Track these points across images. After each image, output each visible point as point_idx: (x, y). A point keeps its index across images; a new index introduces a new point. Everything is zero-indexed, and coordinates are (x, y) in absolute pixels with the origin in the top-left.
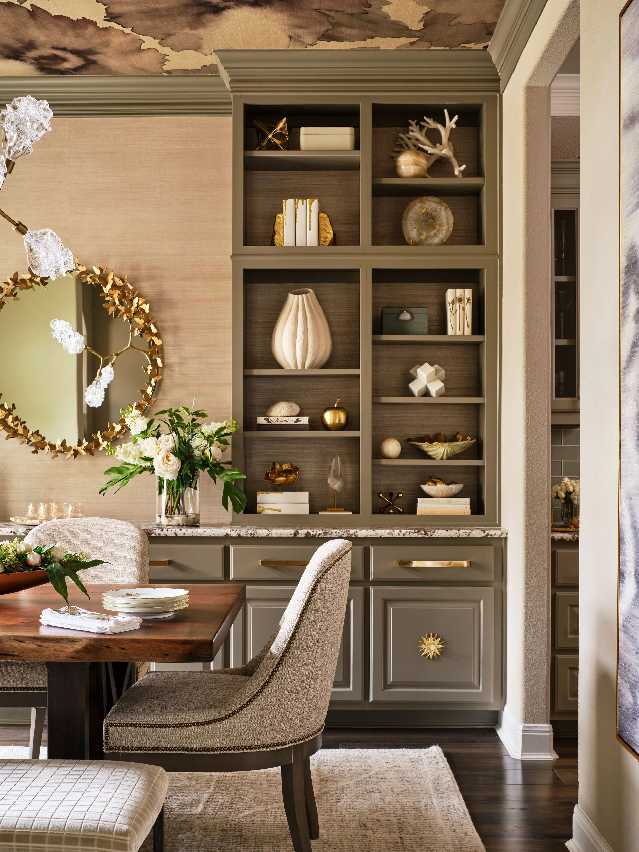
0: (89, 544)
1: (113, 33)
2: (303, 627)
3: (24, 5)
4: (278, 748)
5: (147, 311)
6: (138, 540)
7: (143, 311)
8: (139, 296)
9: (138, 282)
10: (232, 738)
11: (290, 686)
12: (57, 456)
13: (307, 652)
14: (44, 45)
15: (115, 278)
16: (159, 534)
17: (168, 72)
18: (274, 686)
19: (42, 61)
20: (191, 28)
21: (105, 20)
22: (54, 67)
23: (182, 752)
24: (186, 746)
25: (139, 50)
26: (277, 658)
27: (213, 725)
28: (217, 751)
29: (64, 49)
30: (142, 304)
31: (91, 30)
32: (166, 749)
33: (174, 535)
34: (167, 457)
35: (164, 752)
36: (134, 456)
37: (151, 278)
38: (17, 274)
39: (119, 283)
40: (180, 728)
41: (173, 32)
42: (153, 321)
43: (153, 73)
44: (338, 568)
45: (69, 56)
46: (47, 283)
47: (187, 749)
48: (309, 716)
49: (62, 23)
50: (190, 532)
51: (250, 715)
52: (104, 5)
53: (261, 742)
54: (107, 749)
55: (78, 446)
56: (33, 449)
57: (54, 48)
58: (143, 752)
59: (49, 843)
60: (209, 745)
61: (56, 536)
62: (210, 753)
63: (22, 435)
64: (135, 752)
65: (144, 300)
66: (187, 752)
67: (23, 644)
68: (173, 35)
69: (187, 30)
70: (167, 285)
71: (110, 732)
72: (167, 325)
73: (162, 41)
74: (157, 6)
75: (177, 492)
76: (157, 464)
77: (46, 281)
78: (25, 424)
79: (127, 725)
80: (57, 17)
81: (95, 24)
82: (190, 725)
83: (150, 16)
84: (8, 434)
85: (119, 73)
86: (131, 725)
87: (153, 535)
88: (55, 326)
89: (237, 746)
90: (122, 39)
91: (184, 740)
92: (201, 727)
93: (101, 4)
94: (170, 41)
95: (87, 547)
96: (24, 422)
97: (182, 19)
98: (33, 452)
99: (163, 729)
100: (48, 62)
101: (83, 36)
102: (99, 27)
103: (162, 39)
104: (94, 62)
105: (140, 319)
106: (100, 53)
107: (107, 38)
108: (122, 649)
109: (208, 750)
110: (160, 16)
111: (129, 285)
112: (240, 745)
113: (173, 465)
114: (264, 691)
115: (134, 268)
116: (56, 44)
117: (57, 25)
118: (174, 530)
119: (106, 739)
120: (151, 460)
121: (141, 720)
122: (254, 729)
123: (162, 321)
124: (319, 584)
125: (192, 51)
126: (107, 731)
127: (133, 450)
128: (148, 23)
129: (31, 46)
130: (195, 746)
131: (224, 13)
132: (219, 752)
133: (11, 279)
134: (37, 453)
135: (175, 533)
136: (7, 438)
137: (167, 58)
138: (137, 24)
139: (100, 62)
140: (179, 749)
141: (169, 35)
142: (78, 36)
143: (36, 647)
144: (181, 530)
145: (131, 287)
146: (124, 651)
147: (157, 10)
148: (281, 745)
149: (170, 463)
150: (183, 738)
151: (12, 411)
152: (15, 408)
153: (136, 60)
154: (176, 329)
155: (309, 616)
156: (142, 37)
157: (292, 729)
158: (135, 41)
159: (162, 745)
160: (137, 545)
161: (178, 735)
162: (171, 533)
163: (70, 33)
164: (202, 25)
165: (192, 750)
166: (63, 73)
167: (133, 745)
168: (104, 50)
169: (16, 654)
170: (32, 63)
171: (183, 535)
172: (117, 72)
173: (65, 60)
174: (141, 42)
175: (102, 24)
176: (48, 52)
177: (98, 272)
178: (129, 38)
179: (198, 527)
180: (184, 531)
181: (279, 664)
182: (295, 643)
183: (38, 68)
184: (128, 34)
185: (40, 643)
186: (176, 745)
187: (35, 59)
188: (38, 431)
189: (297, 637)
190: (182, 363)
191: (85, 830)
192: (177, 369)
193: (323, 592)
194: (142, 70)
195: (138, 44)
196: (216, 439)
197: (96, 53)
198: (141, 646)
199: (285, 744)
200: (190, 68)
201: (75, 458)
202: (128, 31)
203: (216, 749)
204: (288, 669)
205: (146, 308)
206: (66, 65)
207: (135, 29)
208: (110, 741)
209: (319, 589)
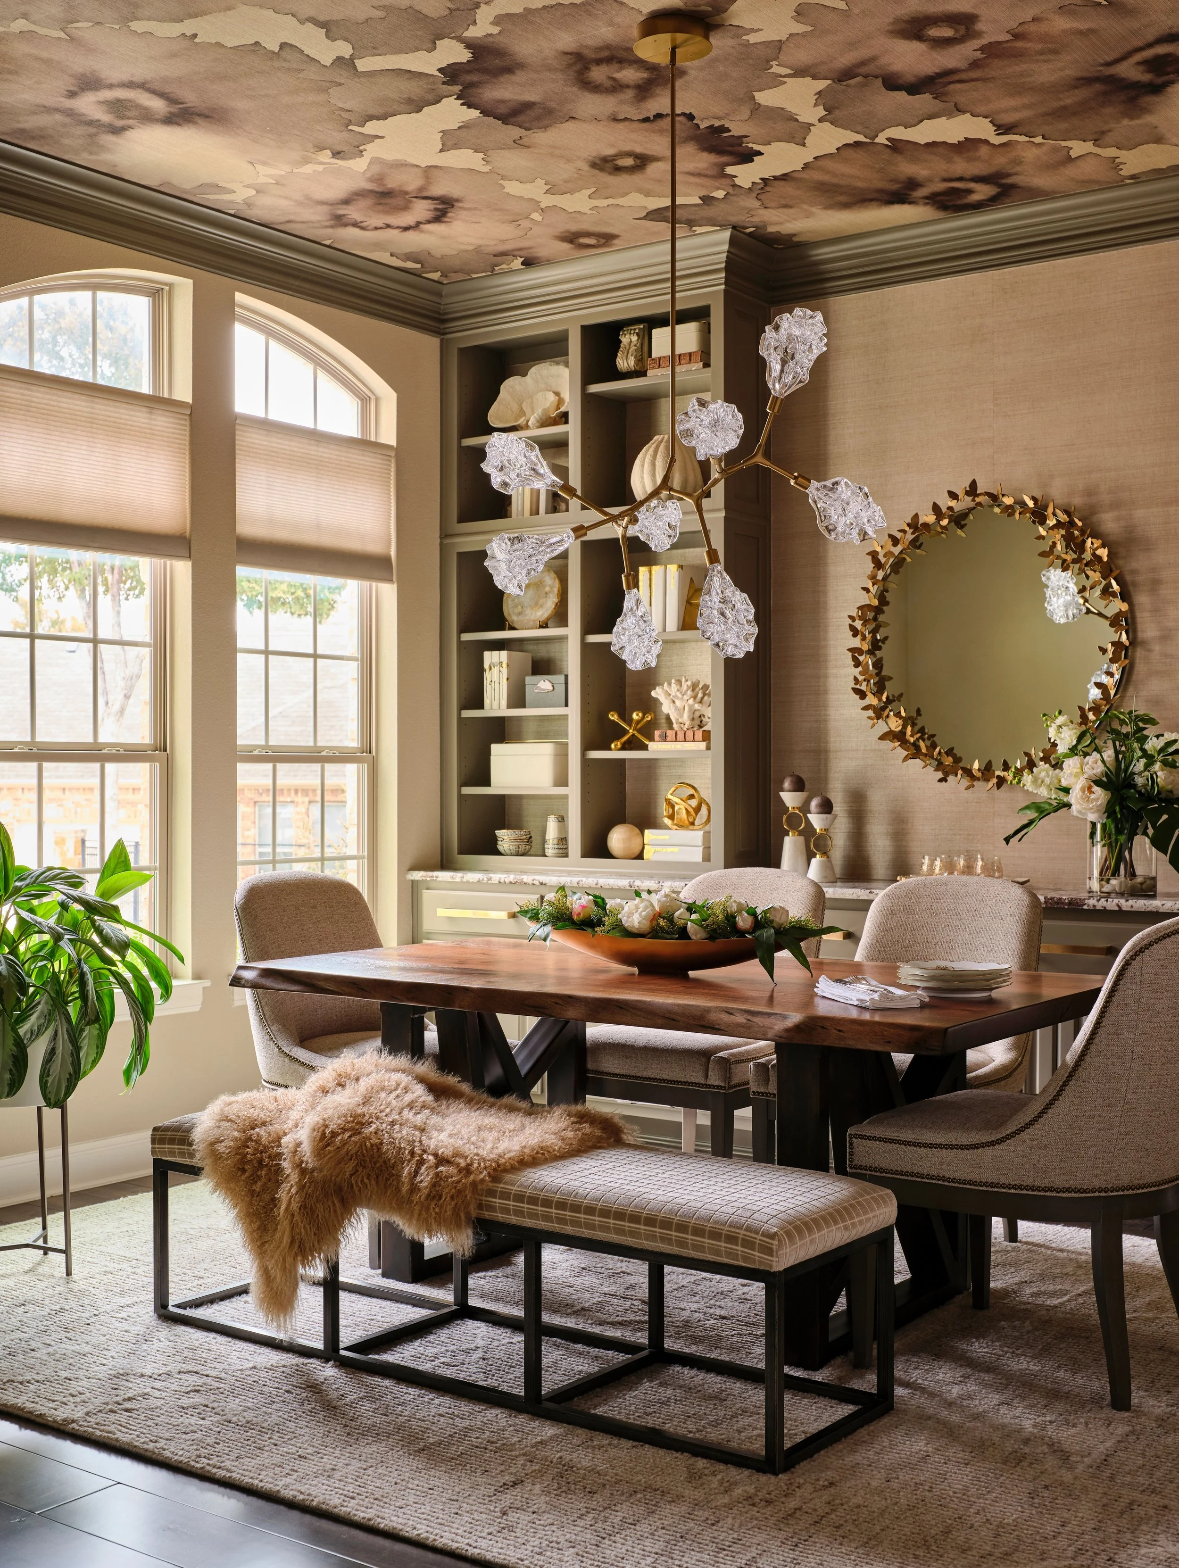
0: (957, 914)
1: (1019, 147)
2: (1104, 1027)
3: (877, 140)
4: (1073, 1195)
5: (1105, 559)
6: (1025, 909)
7: (1099, 558)
8: (1095, 535)
9: (1096, 514)
10: (1006, 1172)
11: (1087, 1108)
12: (973, 786)
13: (1113, 1063)
14: (930, 180)
15: (1057, 510)
16: (1094, 906)
17: (1132, 177)
18: (1062, 1105)
19: (938, 198)
20: (1132, 118)
21: (998, 134)
22: (959, 202)
23: (941, 1183)
24: (947, 1175)
25: (1069, 160)
26: (1068, 1067)
27: (980, 1150)
28: (987, 1186)
29: (961, 179)
30: (1097, 549)
31: (984, 150)
32: (921, 1176)
33: (1117, 909)
34: (1090, 788)
35: (919, 1180)
36: (1049, 786)
37: (1115, 505)
38: (916, 516)
39: (1063, 518)
40: (939, 1150)
41: (1106, 128)
42: (1114, 574)
43: (1109, 183)
44: (1169, 947)
45: (972, 185)
46: (966, 525)
47: (948, 1180)
48: (1127, 1157)
49: (941, 150)
50: (1139, 904)
51: (1029, 1143)
52: (985, 117)
53: (1046, 1183)
54: (851, 1168)
55: (1004, 770)
56: (940, 775)
57: (945, 180)
58: (894, 1176)
59: (692, 1235)
60: (975, 1177)
61: (913, 900)
62: (977, 1188)
63: (926, 755)
64: (884, 1175)
65: (1100, 542)
66: (947, 1184)
67: (732, 1016)
68: (1109, 131)
69: (1126, 122)
70: (1139, 514)
71: (855, 1145)
72: (1140, 579)
73: (1097, 142)
74: (1062, 103)
75: (1116, 841)
76: (1074, 798)
77: (963, 523)
78: (935, 739)
79: (874, 1139)
80: (928, 145)
81: (986, 142)
82: (952, 1147)
83: (1059, 117)
84: (906, 753)
85: (1060, 193)
86: (880, 1139)
87: (1085, 907)
88: (1049, 579)
89: (1013, 1183)
90: (1035, 151)
91: (944, 1167)
92: (965, 1151)
93: (981, 118)
94: (1108, 139)
95: (955, 918)
96: (933, 736)
97: (1108, 110)
98: (940, 780)
99: (918, 1149)
100: (948, 198)
101: (978, 159)
102: (993, 145)
103: (1095, 140)
104: (1013, 186)
105: (1095, 571)
106: (1016, 174)
107: (1014, 154)
108: (840, 1031)
109: (974, 1183)
110: (1074, 114)
111: (1076, 520)
112: (1017, 1183)
113: (1097, 799)
114: (1050, 1111)
115: (1090, 492)
116: (945, 175)
117: (935, 154)
118: (1116, 901)
119: (850, 1155)
120: (1066, 790)
121: (892, 1134)
122: (1036, 1163)
123: (1134, 572)
124: (1130, 967)
125: (1151, 145)
126: (851, 1144)
127: (1048, 776)
128: (1064, 126)
129: (913, 184)
130: (957, 1175)
131: (1169, 89)
132: (989, 1189)
133: (908, 525)
134: (946, 781)
135: (1118, 905)
136: (905, 759)
137: (1117, 161)
138: (1046, 129)
139: (1022, 184)
140: (938, 1178)
141: (1103, 133)
142: (970, 160)
143: (745, 1021)
144: (1127, 901)
145: (1080, 524)
146: (841, 1033)
147: (1065, 108)
148: (1079, 1191)
149: (1093, 796)
150: (941, 1163)
151: (916, 718)
152: (920, 715)
153: (1070, 171)
154: (1155, 584)
155: (1114, 1012)
156: (1063, 144)
157: (1096, 1172)
158: (1056, 150)
159: (916, 1169)
160: (1023, 917)
161: (936, 1159)
162: (1111, 904)
163: (957, 159)
164: (1146, 110)
165: (954, 1180)
166: (978, 206)
167: (882, 1166)
168: (1018, 169)
169: (722, 1028)
170: (926, 204)
171: (1129, 909)
172: (1054, 192)
173: (970, 191)
174: (1067, 149)
175: (997, 140)
176: (942, 186)
177: (1031, 504)
178: (1045, 148)
179: (1154, 897)
180: (1131, 902)
181: (1071, 1075)
182: (1093, 1047)
183: (938, 208)
184: (1040, 144)
185: (750, 1018)
186: (934, 1171)
187: (926, 198)
188: (952, 749)
189: (1097, 1040)
190: (1165, 637)
191: (715, 1222)
192: (1157, 648)
193: (1138, 980)
194: (1090, 182)
195: (1064, 152)
196: (1160, 758)
197: (1009, 175)
198: (861, 1028)
199: (1085, 1191)
200: (1164, 167)
201: (998, 788)
202: (1039, 140)
203: (986, 1184)
204: (1083, 1084)
205: (1103, 553)
206: (975, 198)
207: (1047, 136)
208: (855, 1157)
209: (1129, 974)
